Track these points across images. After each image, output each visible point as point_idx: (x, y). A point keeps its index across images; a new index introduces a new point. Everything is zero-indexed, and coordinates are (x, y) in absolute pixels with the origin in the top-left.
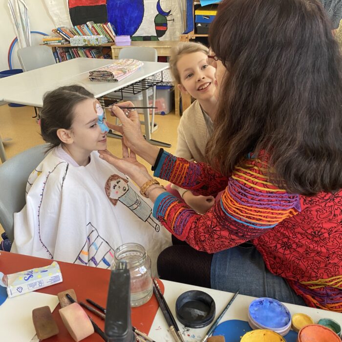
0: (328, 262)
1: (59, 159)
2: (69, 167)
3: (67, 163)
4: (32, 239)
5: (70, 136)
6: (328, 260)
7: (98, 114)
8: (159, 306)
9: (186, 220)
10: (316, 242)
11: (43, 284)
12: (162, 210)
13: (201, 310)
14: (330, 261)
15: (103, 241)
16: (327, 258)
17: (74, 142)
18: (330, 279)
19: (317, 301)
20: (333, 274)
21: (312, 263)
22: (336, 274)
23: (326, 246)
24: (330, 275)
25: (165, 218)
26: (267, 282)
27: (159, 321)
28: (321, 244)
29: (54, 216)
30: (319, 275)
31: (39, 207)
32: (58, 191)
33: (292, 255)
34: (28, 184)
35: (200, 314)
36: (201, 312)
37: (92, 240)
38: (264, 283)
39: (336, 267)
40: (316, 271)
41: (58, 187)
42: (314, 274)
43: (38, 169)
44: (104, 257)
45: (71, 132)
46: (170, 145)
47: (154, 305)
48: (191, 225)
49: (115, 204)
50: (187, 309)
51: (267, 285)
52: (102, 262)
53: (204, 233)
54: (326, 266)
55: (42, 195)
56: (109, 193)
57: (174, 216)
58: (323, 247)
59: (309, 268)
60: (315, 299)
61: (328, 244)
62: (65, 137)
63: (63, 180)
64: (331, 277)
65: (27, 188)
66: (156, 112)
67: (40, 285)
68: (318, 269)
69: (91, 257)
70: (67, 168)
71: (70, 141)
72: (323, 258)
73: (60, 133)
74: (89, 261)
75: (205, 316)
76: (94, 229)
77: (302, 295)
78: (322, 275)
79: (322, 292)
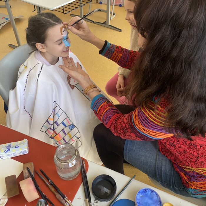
0: (197, 160)
1: (38, 61)
2: (43, 67)
3: (42, 64)
4: (19, 110)
5: (44, 47)
6: (198, 159)
7: (63, 35)
8: (83, 181)
9: (110, 117)
10: (191, 148)
11: (16, 155)
12: (96, 106)
13: (107, 189)
14: (199, 160)
15: (63, 112)
16: (197, 157)
17: (47, 51)
18: (197, 169)
19: (187, 177)
20: (199, 166)
21: (187, 158)
22: (202, 167)
23: (197, 152)
24: (197, 167)
25: (98, 112)
26: (158, 158)
27: (80, 192)
28: (195, 150)
29: (33, 96)
30: (190, 165)
31: (24, 89)
32: (35, 82)
33: (175, 150)
34: (19, 73)
35: (106, 192)
36: (107, 190)
37: (56, 112)
38: (156, 159)
39: (202, 163)
40: (189, 163)
41: (35, 80)
42: (187, 164)
43: (25, 64)
44: (63, 121)
45: (45, 45)
46: (121, 30)
47: (80, 180)
48: (112, 121)
49: (73, 88)
50: (99, 186)
51: (158, 160)
52: (62, 124)
53: (121, 129)
54: (195, 161)
55: (26, 82)
56: (70, 81)
57: (103, 112)
58: (195, 152)
59: (184, 160)
60: (186, 176)
61: (199, 151)
62: (41, 47)
63: (39, 76)
64: (198, 168)
65: (18, 75)
66: (116, 4)
67: (14, 155)
68: (190, 162)
69: (55, 121)
70: (42, 67)
71: (44, 51)
72: (194, 157)
73: (37, 45)
74: (54, 123)
75: (109, 193)
76: (57, 105)
77: (179, 172)
78: (192, 165)
79: (191, 174)
